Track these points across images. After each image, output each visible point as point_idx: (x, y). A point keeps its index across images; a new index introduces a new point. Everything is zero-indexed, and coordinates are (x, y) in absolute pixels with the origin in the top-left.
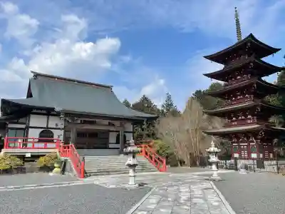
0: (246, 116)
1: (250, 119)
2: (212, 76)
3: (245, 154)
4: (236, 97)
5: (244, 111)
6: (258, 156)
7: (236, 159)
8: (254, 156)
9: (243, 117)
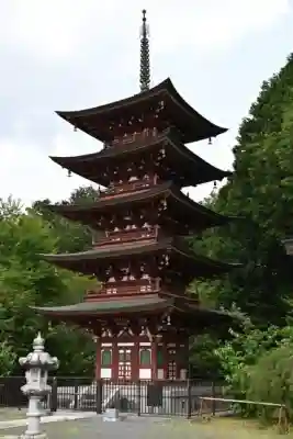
0: (139, 275)
1: (146, 283)
2: (71, 164)
3: (126, 369)
4: (122, 225)
5: (135, 262)
6: (154, 374)
7: (101, 382)
8: (145, 374)
9: (132, 278)
